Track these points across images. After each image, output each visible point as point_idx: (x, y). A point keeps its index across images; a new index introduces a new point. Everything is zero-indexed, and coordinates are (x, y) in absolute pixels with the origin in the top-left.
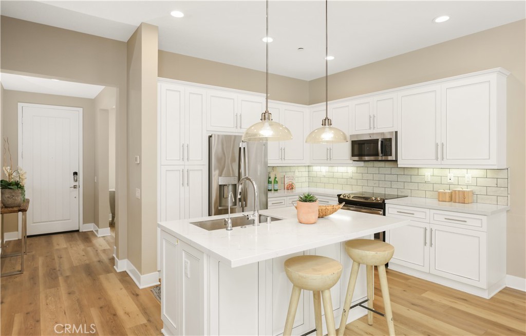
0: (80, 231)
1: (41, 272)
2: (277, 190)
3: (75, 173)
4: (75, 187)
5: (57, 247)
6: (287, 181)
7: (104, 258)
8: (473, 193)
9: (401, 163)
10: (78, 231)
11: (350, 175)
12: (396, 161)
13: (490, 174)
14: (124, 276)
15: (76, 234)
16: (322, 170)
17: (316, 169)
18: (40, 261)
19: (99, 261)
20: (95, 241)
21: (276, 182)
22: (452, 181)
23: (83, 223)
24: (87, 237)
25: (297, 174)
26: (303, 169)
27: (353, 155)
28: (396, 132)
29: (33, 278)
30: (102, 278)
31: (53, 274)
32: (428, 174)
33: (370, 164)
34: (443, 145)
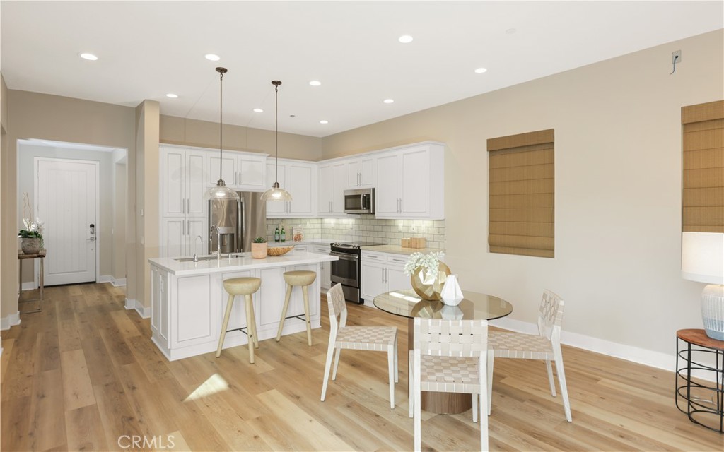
0: (97, 282)
1: (58, 310)
2: (284, 241)
3: (92, 226)
4: (91, 239)
5: (74, 295)
6: (295, 233)
7: (117, 301)
8: (426, 240)
9: (378, 215)
10: (94, 282)
11: (351, 226)
12: (374, 213)
13: (436, 224)
14: (132, 313)
15: (92, 285)
16: (330, 222)
17: (327, 221)
18: (57, 304)
19: (112, 303)
20: (110, 290)
21: (283, 233)
22: (414, 230)
23: (100, 275)
24: (103, 287)
25: (308, 225)
26: (316, 221)
27: (346, 208)
28: (374, 189)
29: (51, 314)
30: (113, 314)
31: (68, 312)
32: (401, 224)
33: (364, 216)
34: (401, 200)
